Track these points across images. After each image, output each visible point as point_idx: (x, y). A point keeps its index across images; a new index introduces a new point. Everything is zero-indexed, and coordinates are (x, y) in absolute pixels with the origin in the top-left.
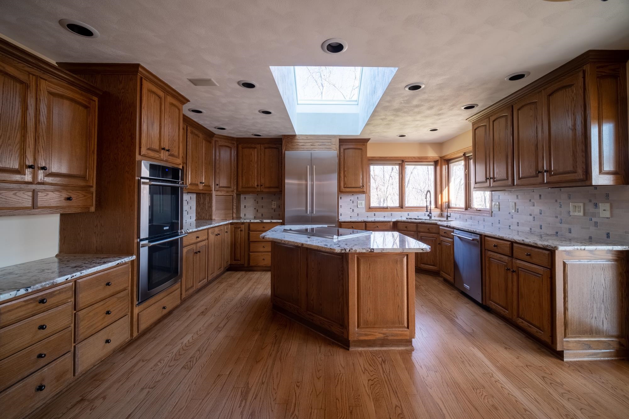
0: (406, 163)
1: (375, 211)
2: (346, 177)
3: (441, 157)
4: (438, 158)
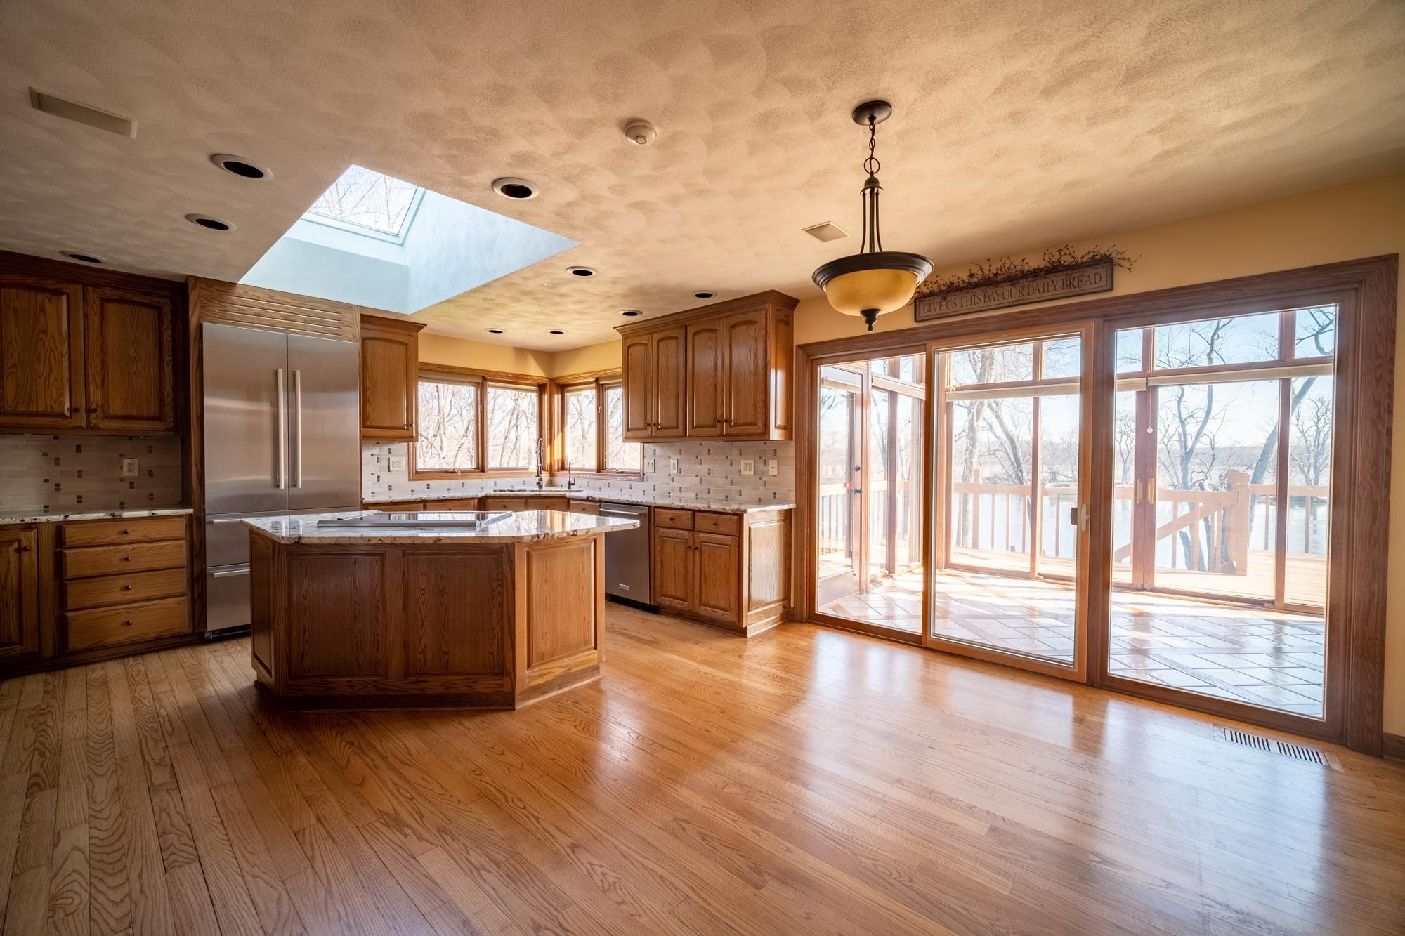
0: (488, 383)
1: (430, 480)
2: (369, 401)
3: (551, 380)
4: (545, 381)
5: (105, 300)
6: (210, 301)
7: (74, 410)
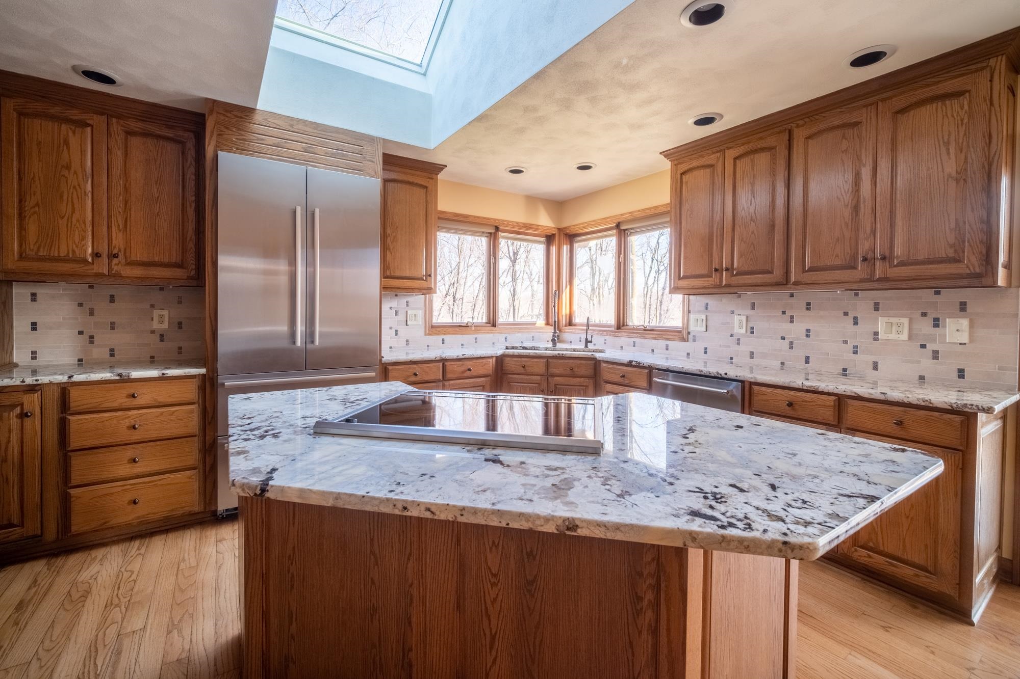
0: (500, 233)
1: (445, 334)
2: (390, 249)
3: (559, 230)
4: (554, 231)
5: (129, 133)
6: (227, 128)
7: (96, 255)
